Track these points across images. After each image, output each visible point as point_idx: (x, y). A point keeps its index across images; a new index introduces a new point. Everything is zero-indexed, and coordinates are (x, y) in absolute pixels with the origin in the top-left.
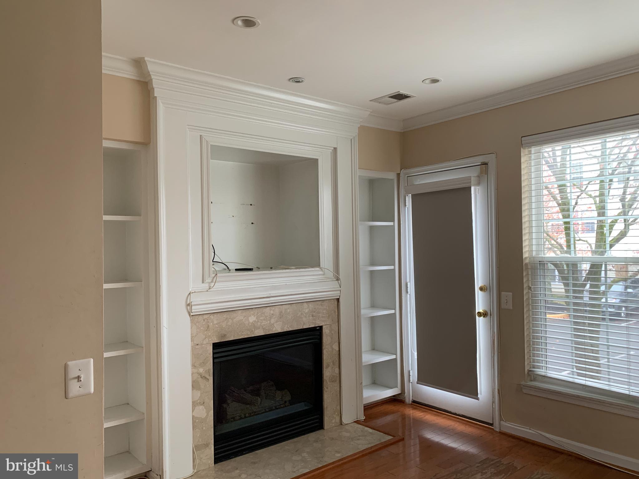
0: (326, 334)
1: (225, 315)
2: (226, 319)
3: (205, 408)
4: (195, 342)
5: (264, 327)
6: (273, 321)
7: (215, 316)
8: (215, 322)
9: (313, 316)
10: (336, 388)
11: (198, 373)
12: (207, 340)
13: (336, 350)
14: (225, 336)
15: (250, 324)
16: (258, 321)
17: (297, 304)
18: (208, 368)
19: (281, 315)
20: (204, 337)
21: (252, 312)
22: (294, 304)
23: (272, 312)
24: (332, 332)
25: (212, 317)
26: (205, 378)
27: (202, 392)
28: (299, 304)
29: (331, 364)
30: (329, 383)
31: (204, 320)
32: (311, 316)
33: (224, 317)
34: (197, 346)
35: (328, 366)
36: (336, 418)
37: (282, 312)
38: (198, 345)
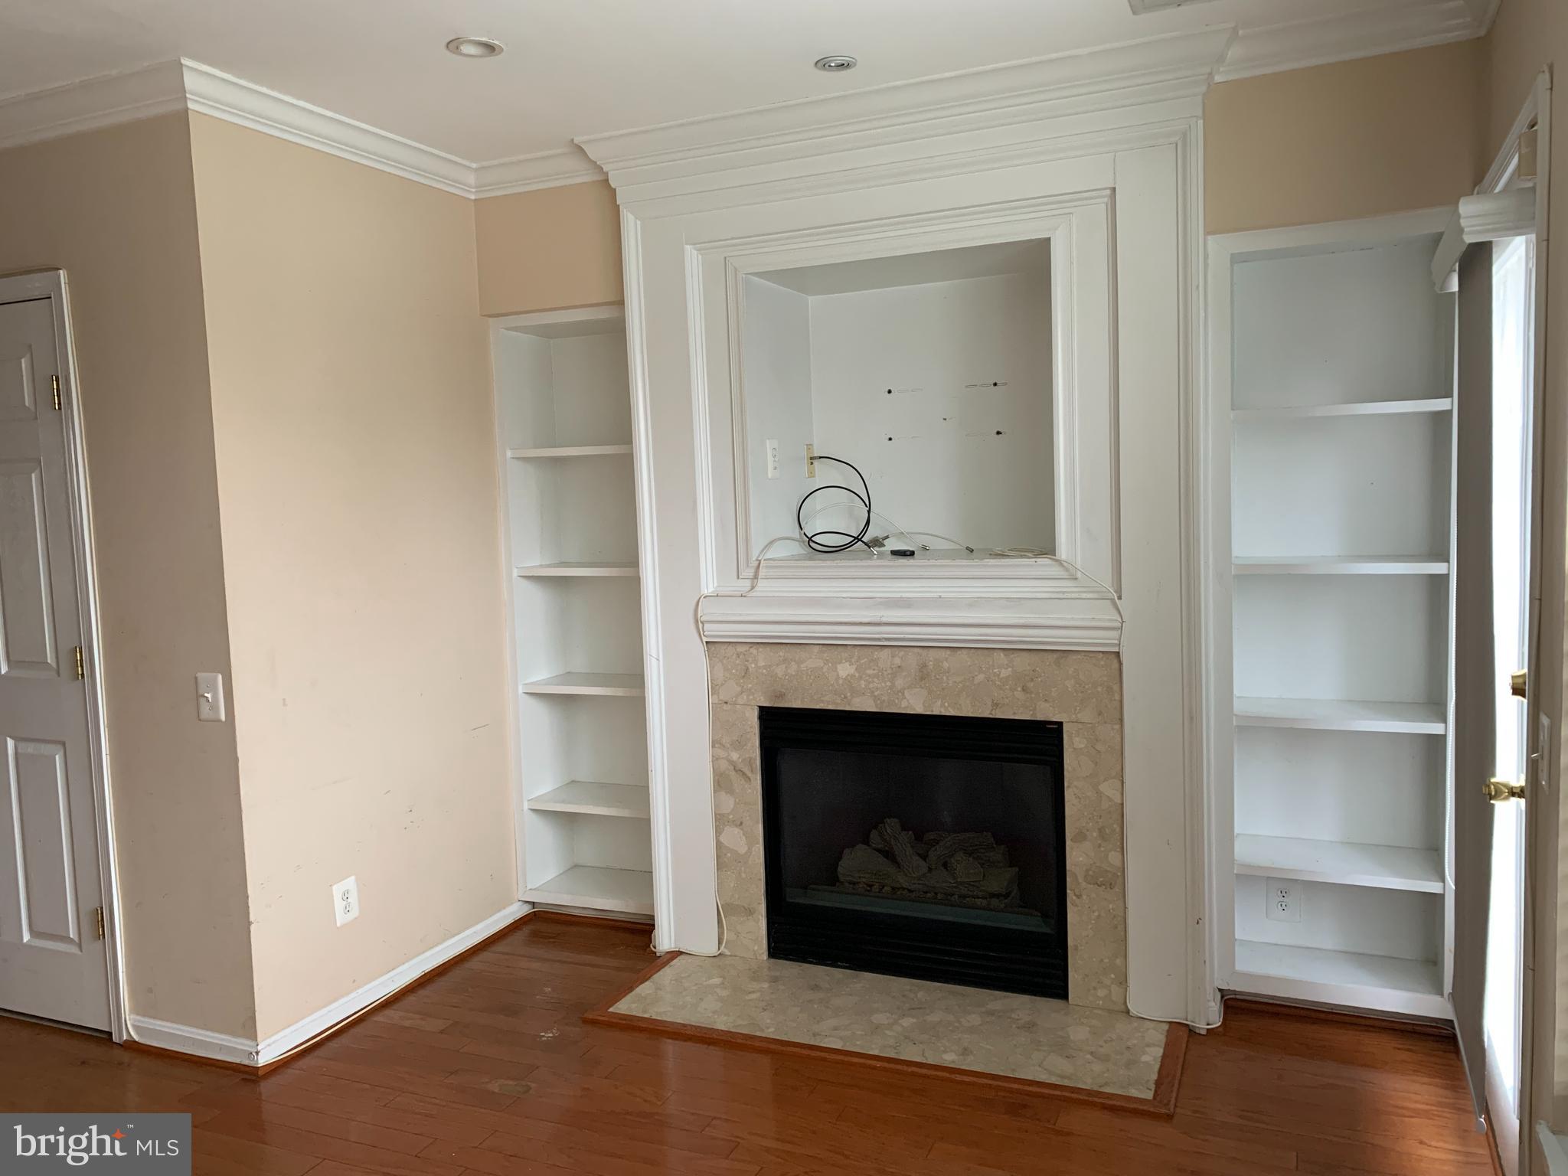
0: (1074, 749)
1: (782, 653)
2: (785, 660)
3: (744, 834)
4: (721, 697)
5: (876, 694)
6: (899, 683)
7: (760, 650)
8: (761, 664)
9: (1024, 690)
10: (1111, 906)
11: (729, 761)
12: (745, 697)
13: (1110, 799)
14: (781, 696)
15: (841, 682)
16: (861, 678)
17: (973, 651)
18: (747, 756)
19: (923, 675)
20: (739, 689)
21: (845, 655)
22: (965, 652)
23: (897, 661)
24: (1099, 747)
25: (753, 651)
26: (744, 774)
27: (737, 800)
28: (979, 652)
29: (1095, 834)
30: (1084, 884)
31: (738, 655)
32: (1019, 689)
33: (780, 656)
34: (725, 705)
35: (1081, 837)
36: (1110, 986)
37: (924, 666)
38: (726, 703)
